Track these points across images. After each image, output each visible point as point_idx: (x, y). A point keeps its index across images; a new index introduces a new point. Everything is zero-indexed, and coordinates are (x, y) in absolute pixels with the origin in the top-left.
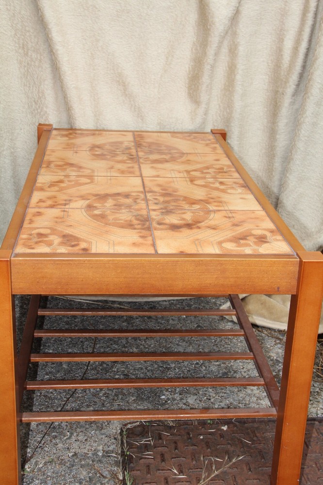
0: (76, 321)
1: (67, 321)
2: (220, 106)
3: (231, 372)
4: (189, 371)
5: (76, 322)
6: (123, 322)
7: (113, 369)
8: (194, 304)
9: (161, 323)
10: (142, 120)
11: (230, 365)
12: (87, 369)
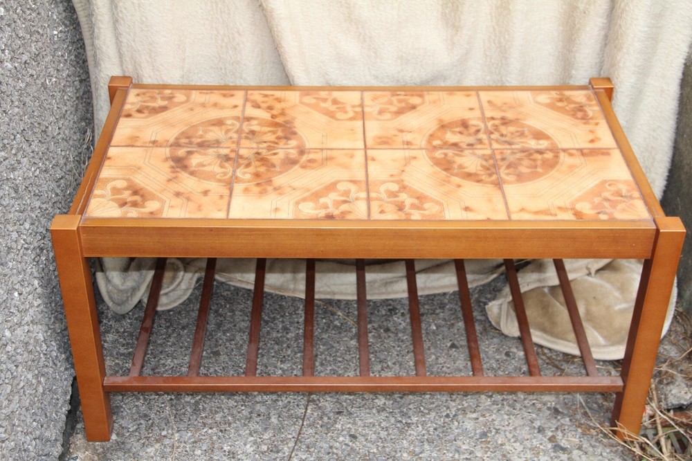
0: (288, 336)
1: (277, 337)
2: (494, 30)
3: (491, 432)
4: (435, 429)
5: (288, 339)
6: (351, 339)
7: (337, 426)
8: (449, 302)
9: (402, 341)
10: (375, 53)
11: (490, 420)
12: (303, 425)
